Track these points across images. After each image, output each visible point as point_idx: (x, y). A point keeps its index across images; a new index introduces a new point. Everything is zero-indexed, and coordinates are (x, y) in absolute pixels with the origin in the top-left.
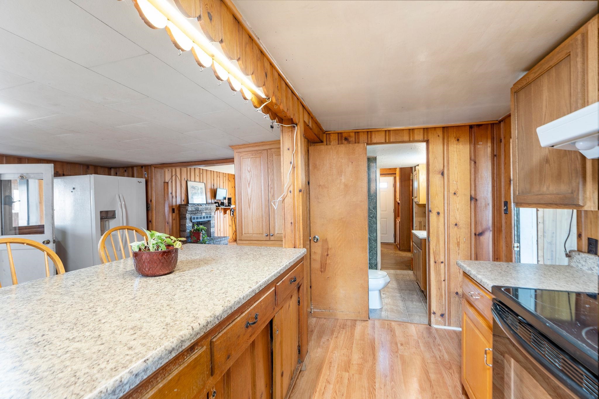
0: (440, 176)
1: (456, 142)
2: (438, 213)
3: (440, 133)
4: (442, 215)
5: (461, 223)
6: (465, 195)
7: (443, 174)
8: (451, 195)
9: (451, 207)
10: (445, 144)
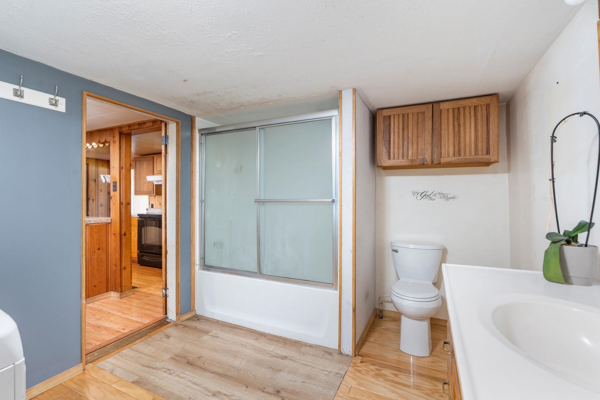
0: (94, 182)
1: (102, 167)
2: (93, 200)
3: (94, 161)
4: (95, 201)
5: (103, 205)
6: (105, 191)
7: (95, 181)
8: (99, 191)
9: (99, 197)
10: (97, 167)
